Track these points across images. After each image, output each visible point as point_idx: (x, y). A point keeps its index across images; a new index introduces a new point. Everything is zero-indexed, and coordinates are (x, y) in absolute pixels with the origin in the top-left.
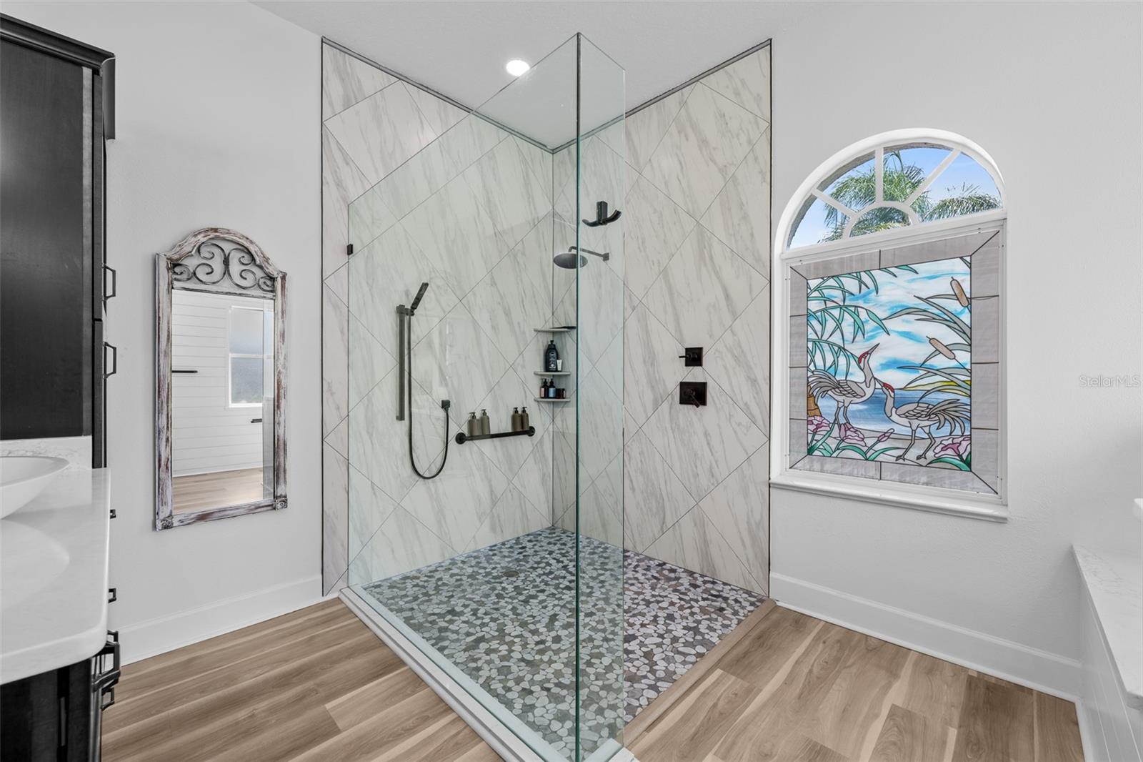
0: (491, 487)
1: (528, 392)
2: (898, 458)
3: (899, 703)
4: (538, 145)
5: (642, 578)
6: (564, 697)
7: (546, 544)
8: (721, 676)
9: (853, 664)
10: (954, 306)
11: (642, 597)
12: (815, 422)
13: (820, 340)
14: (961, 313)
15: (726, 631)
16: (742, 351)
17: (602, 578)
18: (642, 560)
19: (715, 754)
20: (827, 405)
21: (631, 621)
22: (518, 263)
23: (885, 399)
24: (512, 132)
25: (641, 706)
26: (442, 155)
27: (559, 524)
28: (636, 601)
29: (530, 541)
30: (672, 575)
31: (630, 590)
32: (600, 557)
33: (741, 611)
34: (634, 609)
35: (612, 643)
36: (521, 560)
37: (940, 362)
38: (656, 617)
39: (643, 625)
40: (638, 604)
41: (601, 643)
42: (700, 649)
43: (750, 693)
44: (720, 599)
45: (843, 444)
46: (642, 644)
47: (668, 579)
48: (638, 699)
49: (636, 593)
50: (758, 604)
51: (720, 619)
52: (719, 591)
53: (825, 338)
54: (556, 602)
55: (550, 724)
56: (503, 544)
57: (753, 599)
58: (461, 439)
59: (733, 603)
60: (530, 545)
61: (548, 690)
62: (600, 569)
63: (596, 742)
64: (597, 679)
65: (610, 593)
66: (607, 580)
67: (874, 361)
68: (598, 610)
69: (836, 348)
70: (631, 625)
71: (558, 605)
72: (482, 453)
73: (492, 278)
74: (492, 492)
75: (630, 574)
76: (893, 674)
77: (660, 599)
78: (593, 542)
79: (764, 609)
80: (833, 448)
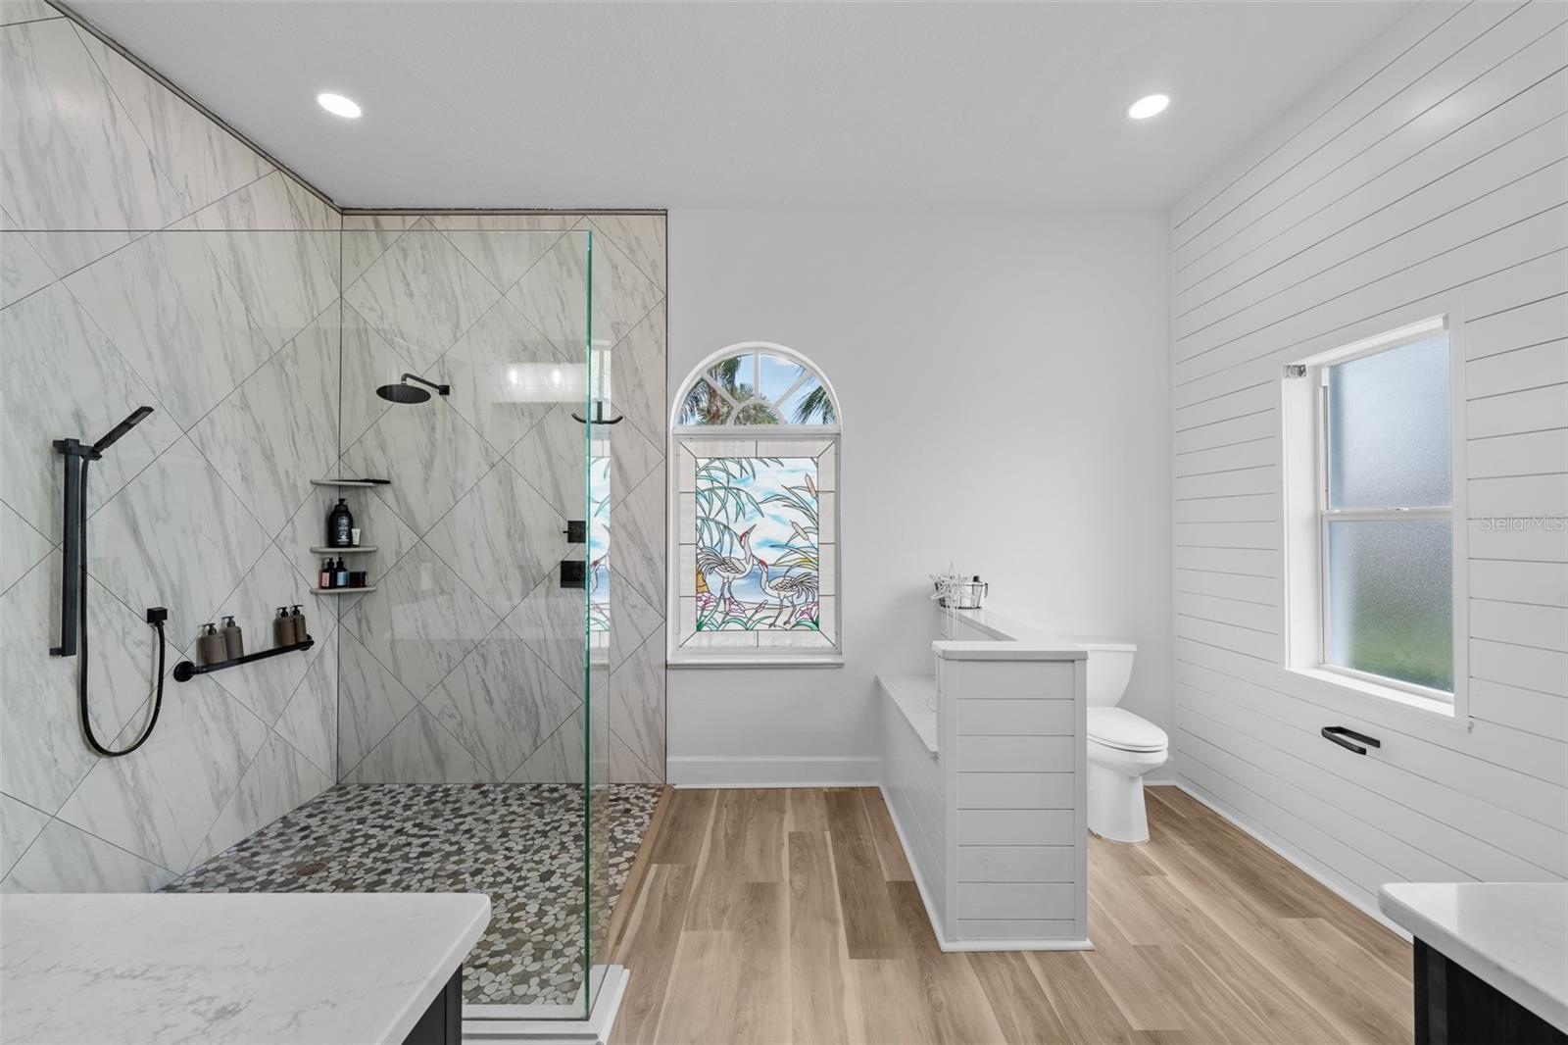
0: (238, 744)
1: (300, 580)
2: (770, 625)
3: (792, 830)
4: (320, 196)
5: (520, 810)
6: (511, 961)
7: (344, 813)
8: (658, 868)
9: (753, 815)
10: (807, 496)
11: (532, 830)
12: (704, 599)
13: (707, 518)
14: (812, 502)
15: (643, 829)
16: (638, 528)
17: (464, 827)
18: (509, 790)
19: (685, 930)
20: (714, 581)
21: (536, 858)
22: (286, 374)
23: (761, 572)
24: (279, 166)
25: (603, 927)
26: (155, 176)
27: (352, 778)
28: (528, 837)
29: (310, 816)
30: (556, 795)
31: (513, 828)
32: (444, 804)
33: (647, 806)
34: (532, 845)
35: (527, 889)
36: (314, 847)
37: (798, 542)
38: (562, 844)
39: (553, 858)
40: (533, 839)
41: (515, 894)
42: (628, 854)
43: (689, 871)
44: (621, 802)
45: (728, 618)
46: (564, 876)
47: (554, 801)
48: (597, 923)
49: (522, 828)
50: (659, 793)
51: (631, 820)
52: (616, 794)
53: (711, 517)
54: (420, 876)
55: (513, 991)
56: (261, 834)
57: (653, 791)
58: (184, 672)
59: (635, 801)
60: (314, 822)
61: (485, 965)
62: (455, 818)
63: (573, 980)
64: (533, 930)
65: (488, 840)
66: (472, 827)
67: (753, 539)
68: (485, 863)
69: (722, 527)
70: (541, 862)
71: (425, 878)
72: (223, 691)
73: (243, 396)
74: (239, 754)
75: (503, 811)
76: (782, 811)
77: (557, 824)
78: (422, 789)
79: (666, 795)
80: (720, 622)
